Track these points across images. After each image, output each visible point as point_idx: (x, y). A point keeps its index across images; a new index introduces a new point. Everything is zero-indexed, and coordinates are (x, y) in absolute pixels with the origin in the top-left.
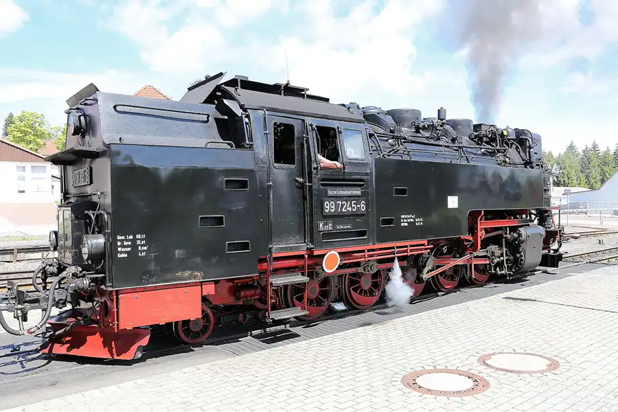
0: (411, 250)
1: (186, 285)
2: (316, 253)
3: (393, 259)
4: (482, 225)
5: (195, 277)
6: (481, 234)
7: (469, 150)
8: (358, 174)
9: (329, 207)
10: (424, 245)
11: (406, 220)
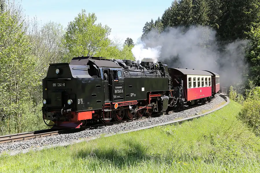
0: (133, 103)
1: (89, 111)
2: (113, 104)
3: (129, 105)
4: (150, 96)
5: (91, 109)
6: (150, 99)
7: (146, 72)
8: (121, 82)
9: (116, 92)
10: (136, 102)
11: (132, 95)
